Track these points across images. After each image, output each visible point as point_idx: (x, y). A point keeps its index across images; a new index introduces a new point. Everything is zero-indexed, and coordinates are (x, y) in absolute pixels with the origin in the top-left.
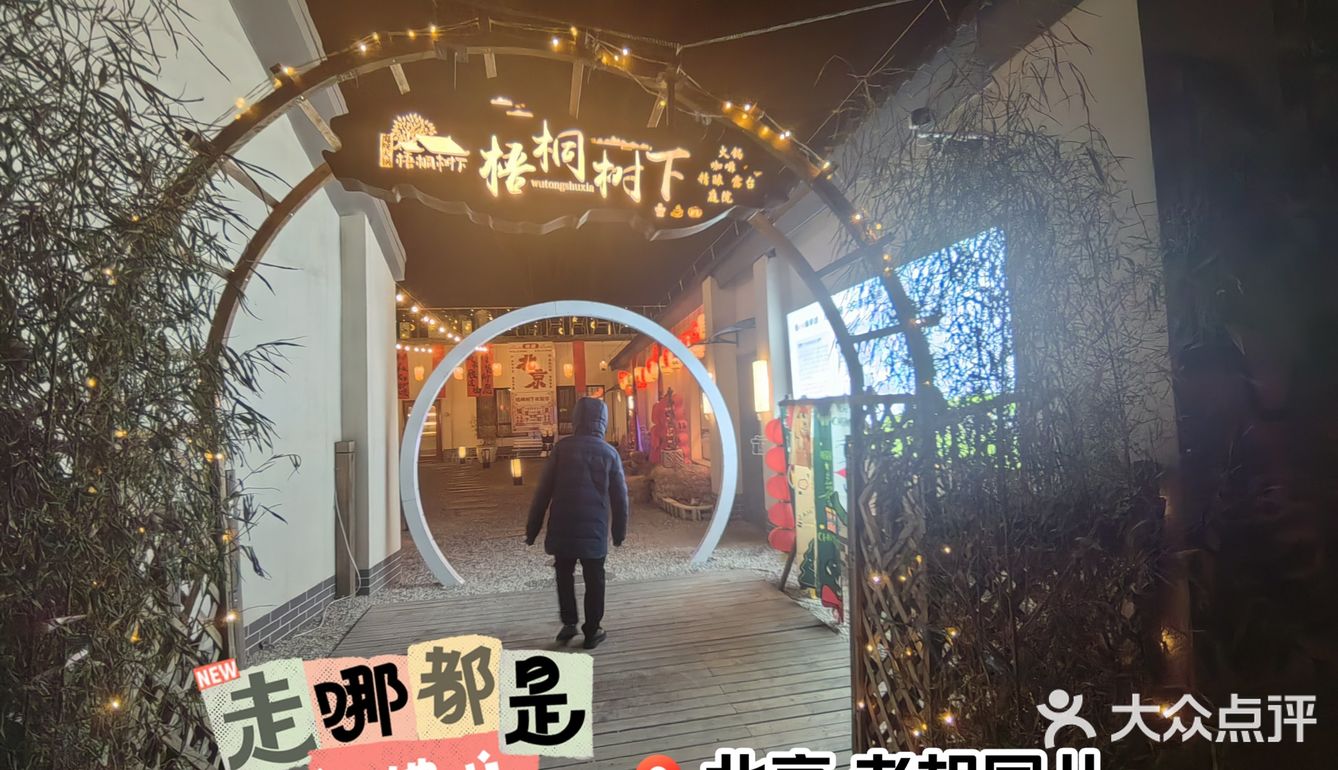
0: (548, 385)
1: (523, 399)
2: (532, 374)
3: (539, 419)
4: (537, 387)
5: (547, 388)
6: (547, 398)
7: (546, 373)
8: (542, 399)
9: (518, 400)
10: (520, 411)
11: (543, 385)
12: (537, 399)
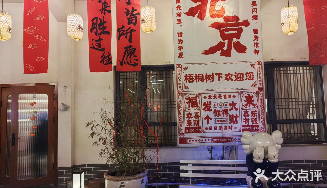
0: (250, 48)
1: (200, 78)
2: (217, 26)
3: (233, 119)
4: (227, 53)
5: (249, 55)
6: (250, 76)
7: (246, 23)
8: (239, 77)
9: (189, 78)
10: (193, 102)
11: (241, 49)
12: (228, 77)
